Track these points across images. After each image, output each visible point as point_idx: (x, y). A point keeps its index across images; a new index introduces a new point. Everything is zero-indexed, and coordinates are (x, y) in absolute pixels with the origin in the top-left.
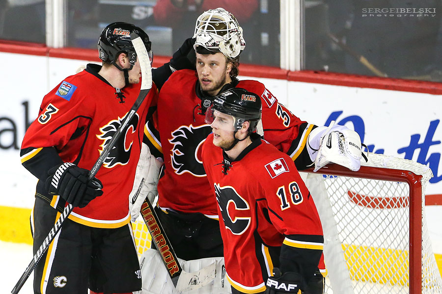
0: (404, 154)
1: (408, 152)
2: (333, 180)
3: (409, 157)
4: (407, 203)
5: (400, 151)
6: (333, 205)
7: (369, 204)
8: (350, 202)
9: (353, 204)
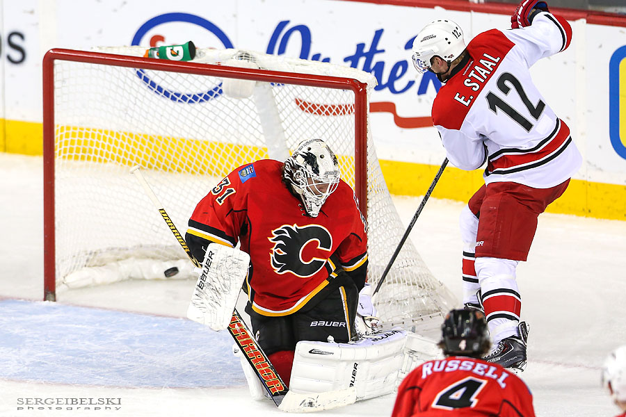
0: (349, 63)
1: (353, 61)
2: (280, 88)
3: (354, 65)
4: (352, 111)
5: (346, 60)
6: (281, 112)
7: (315, 111)
8: (297, 110)
9: (300, 111)
